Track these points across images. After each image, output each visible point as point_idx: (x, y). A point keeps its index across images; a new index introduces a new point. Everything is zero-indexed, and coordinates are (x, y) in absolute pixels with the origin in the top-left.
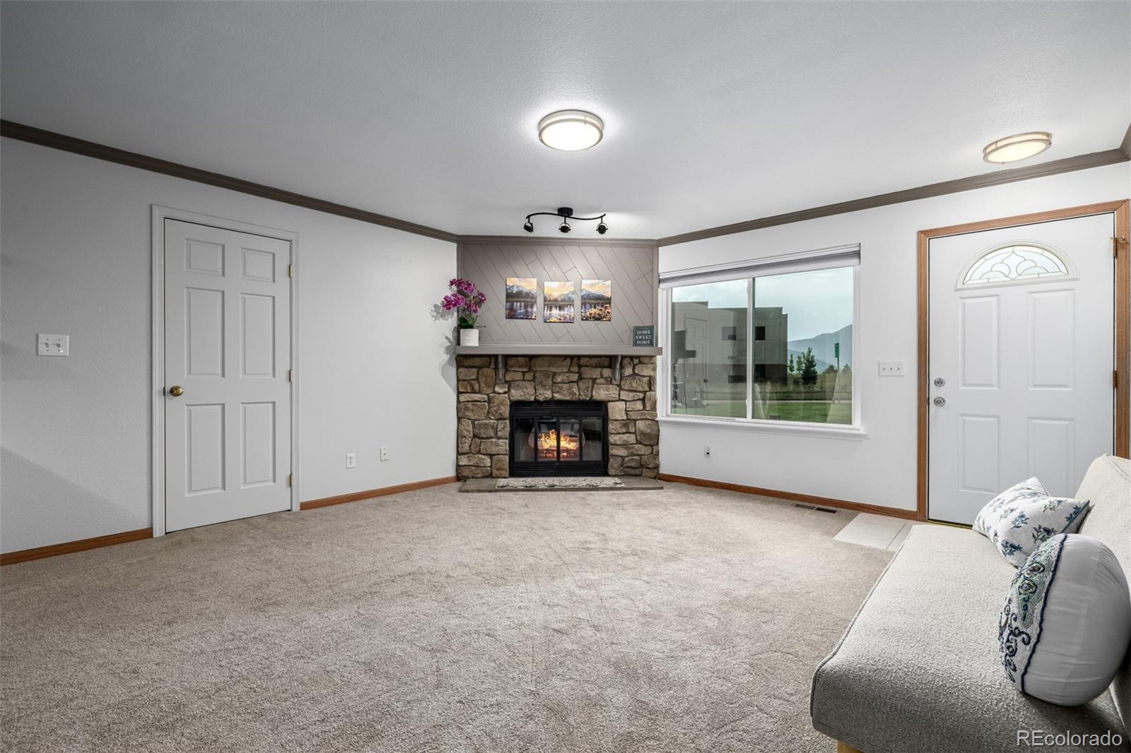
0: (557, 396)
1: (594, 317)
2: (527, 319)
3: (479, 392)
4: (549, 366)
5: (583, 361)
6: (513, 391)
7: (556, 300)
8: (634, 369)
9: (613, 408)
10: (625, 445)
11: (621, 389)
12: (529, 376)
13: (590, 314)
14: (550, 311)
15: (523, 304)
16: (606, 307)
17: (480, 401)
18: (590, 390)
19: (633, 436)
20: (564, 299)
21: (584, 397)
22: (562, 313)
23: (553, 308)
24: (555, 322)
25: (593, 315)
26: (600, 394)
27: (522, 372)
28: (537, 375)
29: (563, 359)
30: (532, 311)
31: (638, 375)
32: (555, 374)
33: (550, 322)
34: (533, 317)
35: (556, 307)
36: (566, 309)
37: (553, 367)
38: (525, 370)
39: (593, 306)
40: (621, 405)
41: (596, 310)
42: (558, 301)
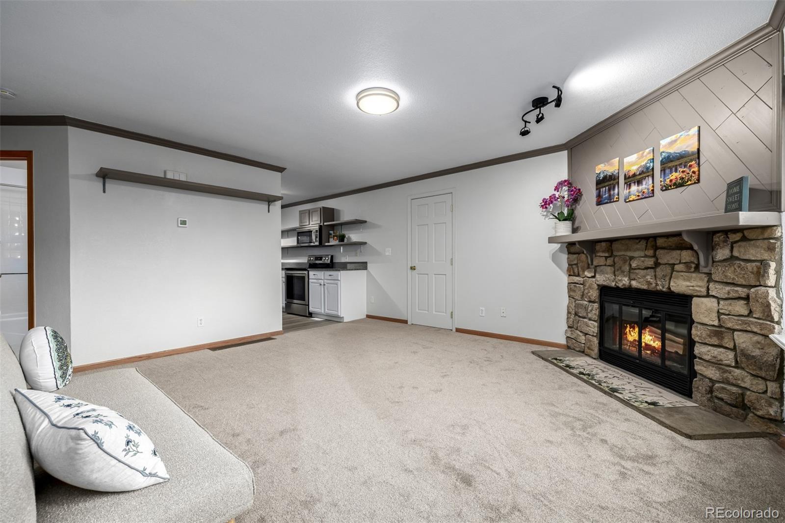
0: (634, 284)
1: (675, 184)
2: (611, 202)
3: (578, 275)
4: (626, 250)
5: (660, 242)
6: (597, 276)
7: (634, 175)
8: (732, 250)
9: (697, 305)
10: (717, 363)
11: (710, 280)
12: (610, 261)
13: (671, 181)
14: (629, 188)
15: (607, 188)
16: (691, 166)
17: (578, 284)
18: (667, 279)
19: (731, 355)
20: (643, 171)
21: (661, 288)
22: (640, 188)
23: (632, 184)
24: (633, 200)
25: (674, 181)
26: (681, 285)
27: (605, 257)
28: (616, 259)
29: (637, 241)
30: (614, 193)
31: (737, 258)
32: (631, 258)
33: (630, 201)
34: (615, 200)
35: (635, 183)
36: (644, 183)
37: (630, 250)
38: (607, 255)
39: (674, 169)
40: (711, 303)
41: (677, 174)
42: (637, 176)
